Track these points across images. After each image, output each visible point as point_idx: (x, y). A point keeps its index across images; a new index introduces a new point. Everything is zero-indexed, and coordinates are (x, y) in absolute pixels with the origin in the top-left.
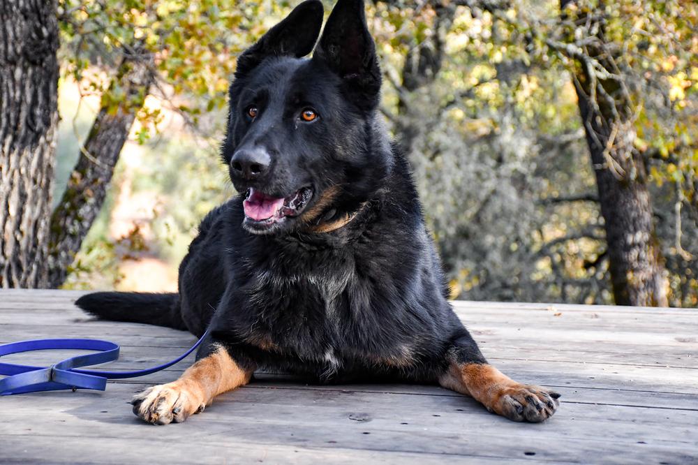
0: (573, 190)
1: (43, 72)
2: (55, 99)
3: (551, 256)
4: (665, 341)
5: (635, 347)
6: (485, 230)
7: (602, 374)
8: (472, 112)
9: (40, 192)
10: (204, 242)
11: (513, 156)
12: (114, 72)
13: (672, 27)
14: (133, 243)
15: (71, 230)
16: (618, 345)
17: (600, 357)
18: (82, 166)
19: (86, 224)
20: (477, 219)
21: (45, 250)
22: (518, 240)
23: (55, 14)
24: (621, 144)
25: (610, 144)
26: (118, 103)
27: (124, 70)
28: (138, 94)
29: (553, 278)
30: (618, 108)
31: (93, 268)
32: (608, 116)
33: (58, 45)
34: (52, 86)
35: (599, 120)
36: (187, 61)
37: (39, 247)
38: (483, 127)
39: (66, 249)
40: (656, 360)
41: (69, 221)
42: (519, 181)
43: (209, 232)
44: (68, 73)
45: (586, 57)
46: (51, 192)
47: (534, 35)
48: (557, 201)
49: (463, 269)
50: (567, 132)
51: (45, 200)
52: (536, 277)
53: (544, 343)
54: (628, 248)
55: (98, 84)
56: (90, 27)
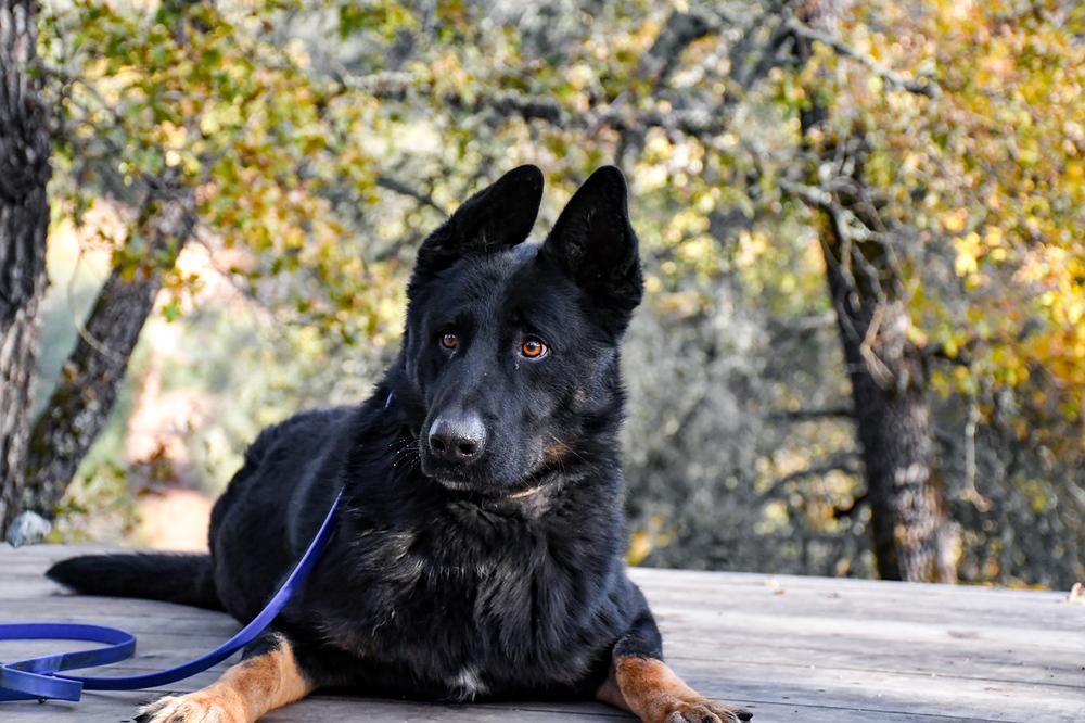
0: (820, 401)
1: (25, 214)
2: (42, 255)
3: (786, 498)
4: (933, 635)
5: (888, 643)
6: (688, 457)
7: (834, 684)
8: (671, 282)
9: (14, 393)
10: (252, 480)
11: (731, 348)
12: (131, 215)
13: (959, 167)
14: (154, 471)
15: (61, 449)
16: (865, 641)
17: (837, 658)
18: (81, 354)
19: (84, 441)
20: (677, 440)
21: (20, 479)
22: (737, 473)
23: (46, 128)
24: (888, 335)
25: (871, 334)
26: (136, 262)
27: (149, 211)
28: (167, 249)
29: (788, 530)
30: (882, 283)
31: (92, 507)
32: (868, 296)
33: (49, 174)
34: (38, 236)
35: (856, 300)
36: (243, 202)
37: (9, 478)
38: (686, 303)
39: (52, 478)
40: (918, 666)
41: (58, 436)
42: (740, 385)
43: (262, 463)
44: (63, 216)
45: (837, 207)
46: (31, 392)
47: (760, 173)
48: (797, 416)
49: (656, 515)
50: (812, 313)
51: (22, 405)
52: (763, 529)
53: (755, 635)
54: (898, 490)
55: (107, 232)
56: (97, 150)
